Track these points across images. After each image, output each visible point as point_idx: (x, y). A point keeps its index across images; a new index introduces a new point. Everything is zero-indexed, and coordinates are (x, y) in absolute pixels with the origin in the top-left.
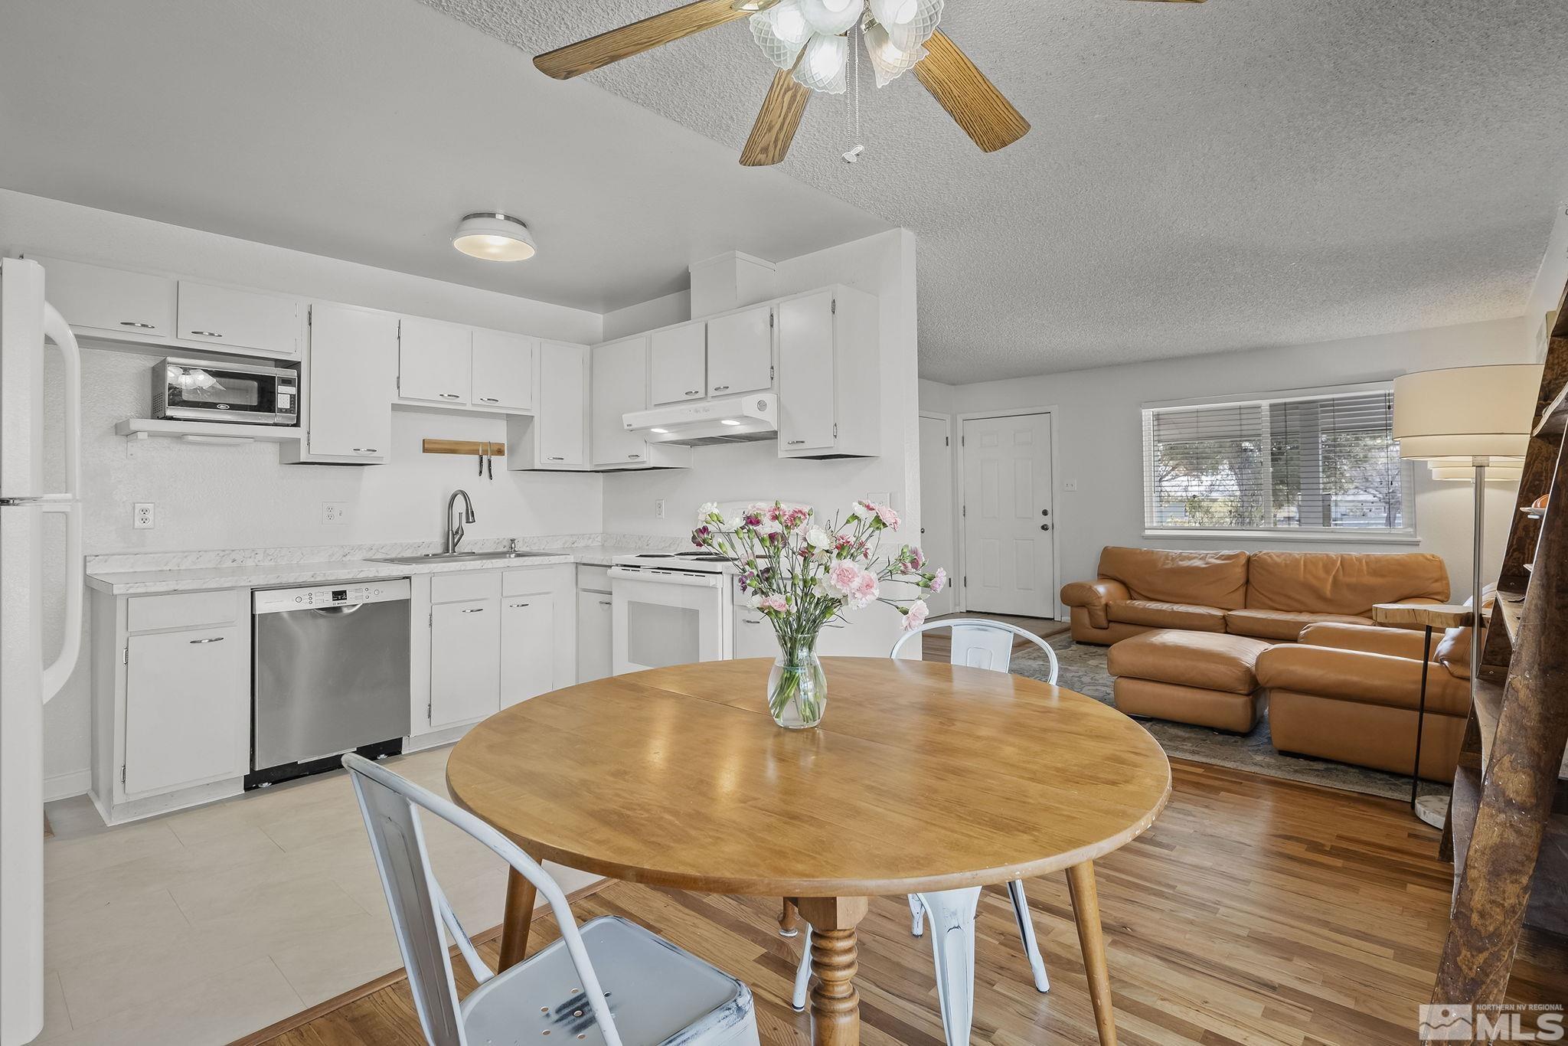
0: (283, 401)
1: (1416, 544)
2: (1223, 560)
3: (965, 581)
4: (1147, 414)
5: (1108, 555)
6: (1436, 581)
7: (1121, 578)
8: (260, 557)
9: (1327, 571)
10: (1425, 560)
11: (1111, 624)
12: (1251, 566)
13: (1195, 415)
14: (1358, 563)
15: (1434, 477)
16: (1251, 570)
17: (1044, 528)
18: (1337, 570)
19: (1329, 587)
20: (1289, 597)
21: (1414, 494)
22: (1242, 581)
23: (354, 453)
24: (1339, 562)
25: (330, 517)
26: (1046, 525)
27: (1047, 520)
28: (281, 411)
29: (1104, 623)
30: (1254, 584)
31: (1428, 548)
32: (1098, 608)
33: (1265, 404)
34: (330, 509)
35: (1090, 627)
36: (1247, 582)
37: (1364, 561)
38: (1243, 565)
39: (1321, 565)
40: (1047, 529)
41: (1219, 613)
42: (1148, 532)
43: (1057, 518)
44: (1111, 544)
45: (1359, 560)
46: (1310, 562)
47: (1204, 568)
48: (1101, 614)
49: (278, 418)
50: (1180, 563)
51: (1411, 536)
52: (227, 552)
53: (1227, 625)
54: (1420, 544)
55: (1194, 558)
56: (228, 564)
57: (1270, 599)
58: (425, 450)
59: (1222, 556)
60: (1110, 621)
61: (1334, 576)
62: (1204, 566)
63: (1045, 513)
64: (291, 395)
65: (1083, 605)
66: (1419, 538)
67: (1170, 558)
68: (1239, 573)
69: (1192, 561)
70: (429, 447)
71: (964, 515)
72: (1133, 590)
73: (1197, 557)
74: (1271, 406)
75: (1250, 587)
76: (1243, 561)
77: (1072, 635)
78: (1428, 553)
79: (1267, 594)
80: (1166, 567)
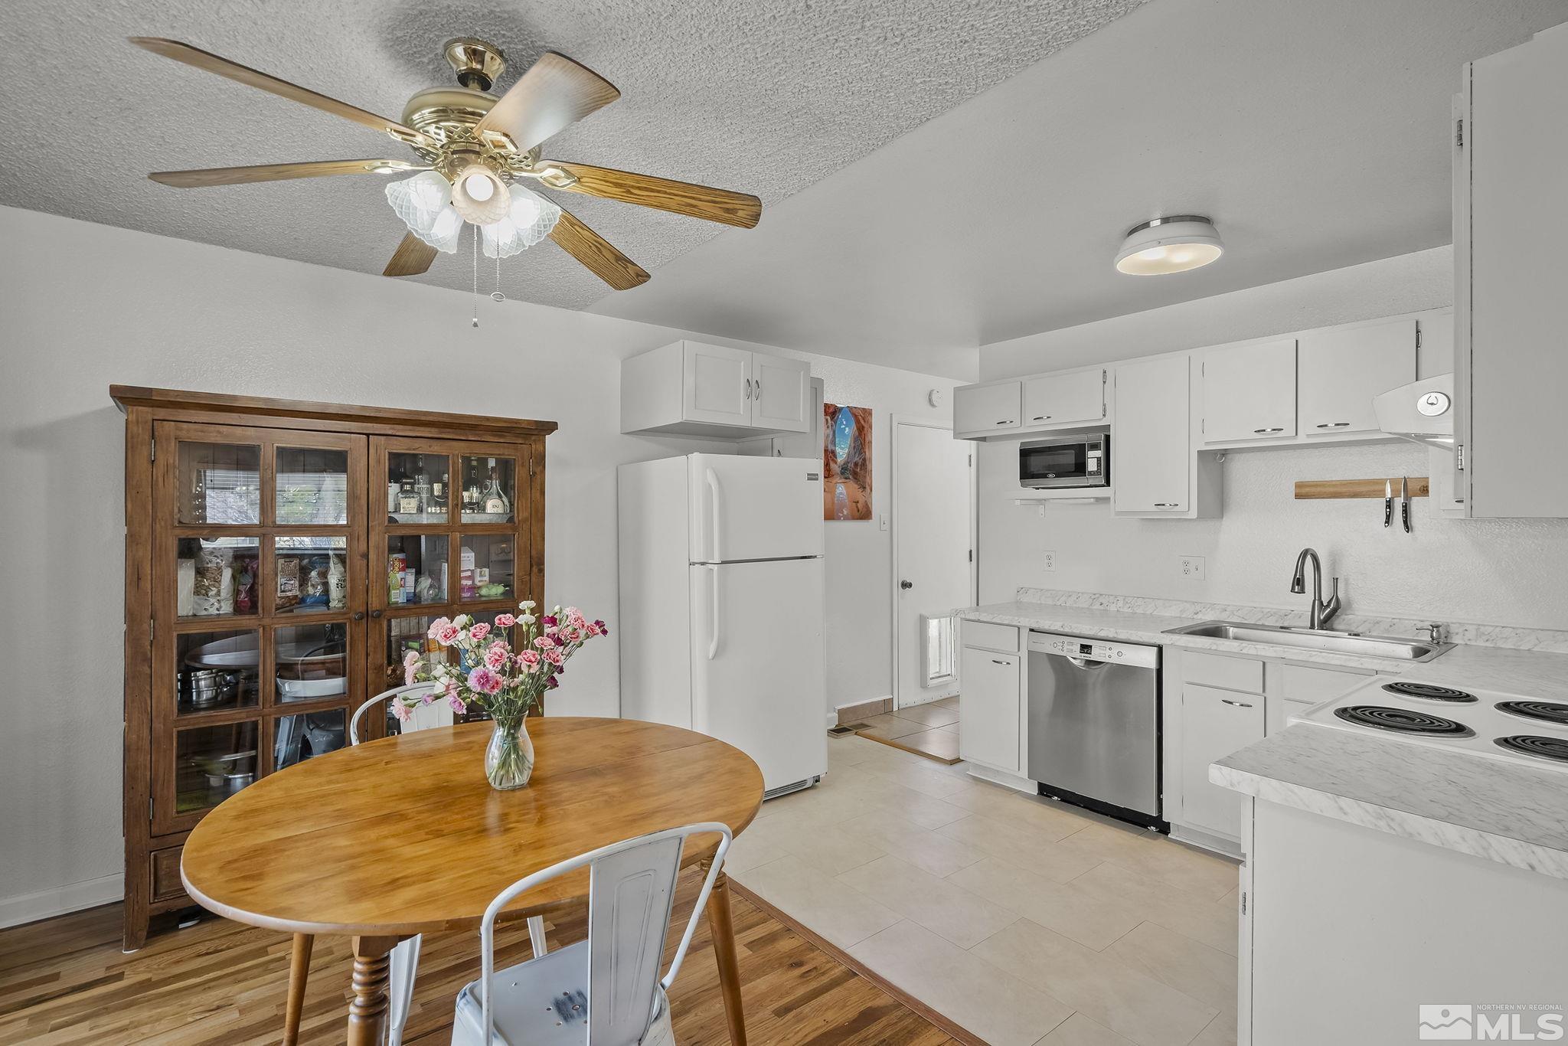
0: (1092, 465)
8: (1120, 604)
23: (1155, 509)
25: (1186, 572)
28: (1091, 473)
34: (1186, 563)
49: (1092, 481)
52: (1097, 596)
56: (1097, 606)
58: (1298, 496)
64: (1097, 458)
70: (1305, 492)
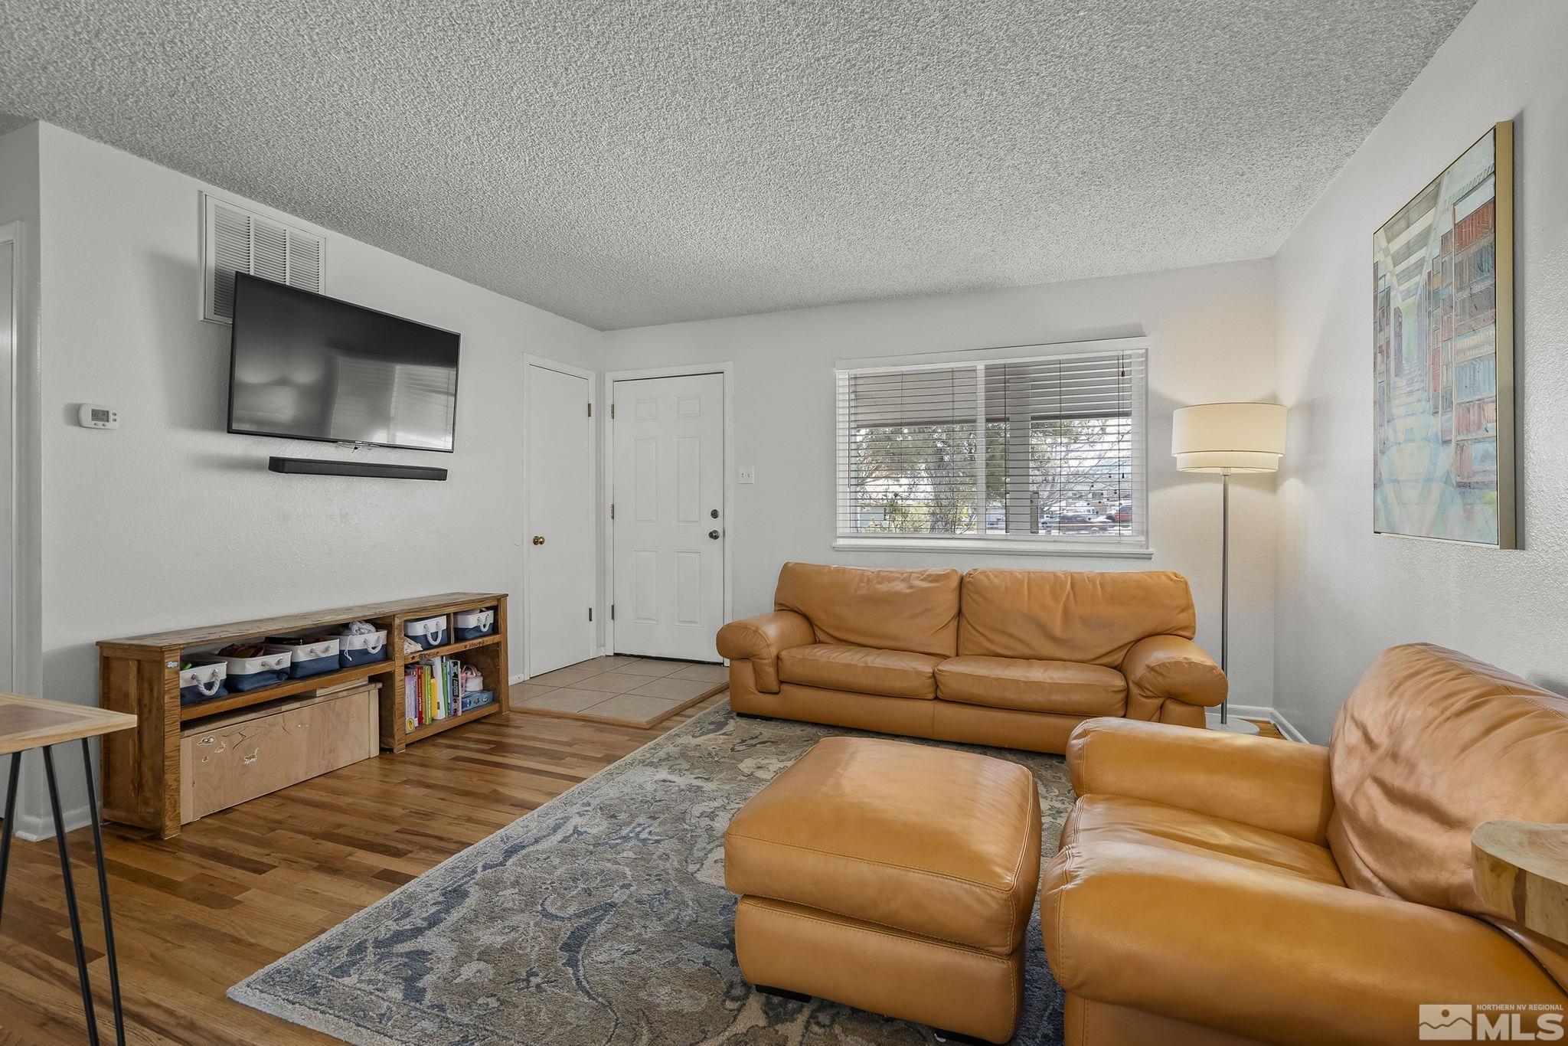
1: (1148, 557)
2: (931, 581)
3: (613, 611)
4: (842, 377)
5: (791, 577)
6: (1183, 611)
7: (802, 608)
9: (1055, 597)
10: (1169, 582)
11: (784, 687)
12: (964, 591)
13: (900, 377)
14: (1091, 586)
15: (1180, 467)
16: (964, 595)
17: (713, 535)
18: (1068, 596)
19: (1059, 621)
20: (1011, 636)
21: (1147, 491)
22: (954, 612)
24: (1069, 584)
26: (715, 532)
27: (715, 525)
29: (774, 685)
30: (967, 616)
31: (1163, 563)
32: (766, 661)
33: (981, 367)
35: (757, 692)
36: (960, 613)
37: (1098, 582)
38: (954, 590)
39: (1048, 588)
40: (716, 537)
41: (925, 667)
42: (841, 542)
43: (729, 523)
44: (794, 559)
45: (1092, 580)
46: (1035, 582)
47: (907, 595)
48: (771, 670)
50: (878, 586)
51: (1142, 546)
53: (937, 686)
54: (1153, 556)
55: (894, 579)
57: (989, 640)
59: (929, 575)
60: (782, 682)
61: (1064, 604)
62: (908, 591)
63: (715, 514)
65: (745, 657)
66: (1151, 550)
67: (865, 580)
68: (949, 600)
69: (893, 584)
71: (613, 517)
72: (816, 625)
73: (898, 578)
74: (987, 368)
75: (964, 623)
76: (954, 583)
77: (731, 702)
78: (1170, 568)
79: (982, 631)
80: (860, 592)
